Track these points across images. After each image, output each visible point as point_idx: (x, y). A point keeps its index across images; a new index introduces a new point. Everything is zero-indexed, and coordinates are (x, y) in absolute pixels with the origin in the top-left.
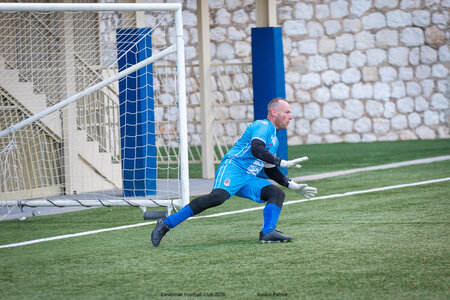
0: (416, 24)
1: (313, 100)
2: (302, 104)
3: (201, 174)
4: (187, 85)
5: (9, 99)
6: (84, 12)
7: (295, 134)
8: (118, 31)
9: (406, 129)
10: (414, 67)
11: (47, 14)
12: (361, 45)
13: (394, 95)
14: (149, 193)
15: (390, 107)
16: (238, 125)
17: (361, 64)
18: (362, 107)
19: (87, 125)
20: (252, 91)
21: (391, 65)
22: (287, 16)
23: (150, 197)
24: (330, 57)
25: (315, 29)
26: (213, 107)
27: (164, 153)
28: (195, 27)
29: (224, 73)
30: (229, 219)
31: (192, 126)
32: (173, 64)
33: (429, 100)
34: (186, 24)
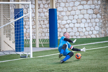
0: (91, 8)
1: (64, 27)
2: (62, 28)
3: (36, 46)
4: (32, 23)
6: (6, 4)
7: (60, 36)
8: (14, 9)
9: (88, 35)
10: (91, 19)
12: (77, 13)
13: (85, 26)
15: (84, 29)
16: (45, 34)
17: (77, 18)
18: (77, 30)
19: (6, 33)
20: (49, 25)
21: (85, 19)
22: (58, 6)
23: (22, 52)
24: (69, 16)
25: (65, 9)
26: (39, 29)
27: (26, 41)
29: (42, 20)
30: (42, 58)
31: (33, 34)
32: (29, 18)
33: (94, 28)
34: (32, 7)
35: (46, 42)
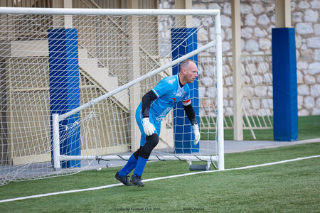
1: (317, 82)
2: (309, 86)
3: (233, 137)
4: (223, 71)
5: (90, 80)
6: (148, 15)
7: (304, 107)
8: (172, 30)
11: (120, 17)
14: (194, 151)
16: (261, 100)
20: (271, 75)
22: (299, 20)
23: (194, 153)
26: (242, 87)
27: (205, 122)
28: (230, 27)
29: (251, 62)
30: (253, 171)
31: (227, 101)
32: (213, 55)
34: (223, 25)
35: (263, 126)
